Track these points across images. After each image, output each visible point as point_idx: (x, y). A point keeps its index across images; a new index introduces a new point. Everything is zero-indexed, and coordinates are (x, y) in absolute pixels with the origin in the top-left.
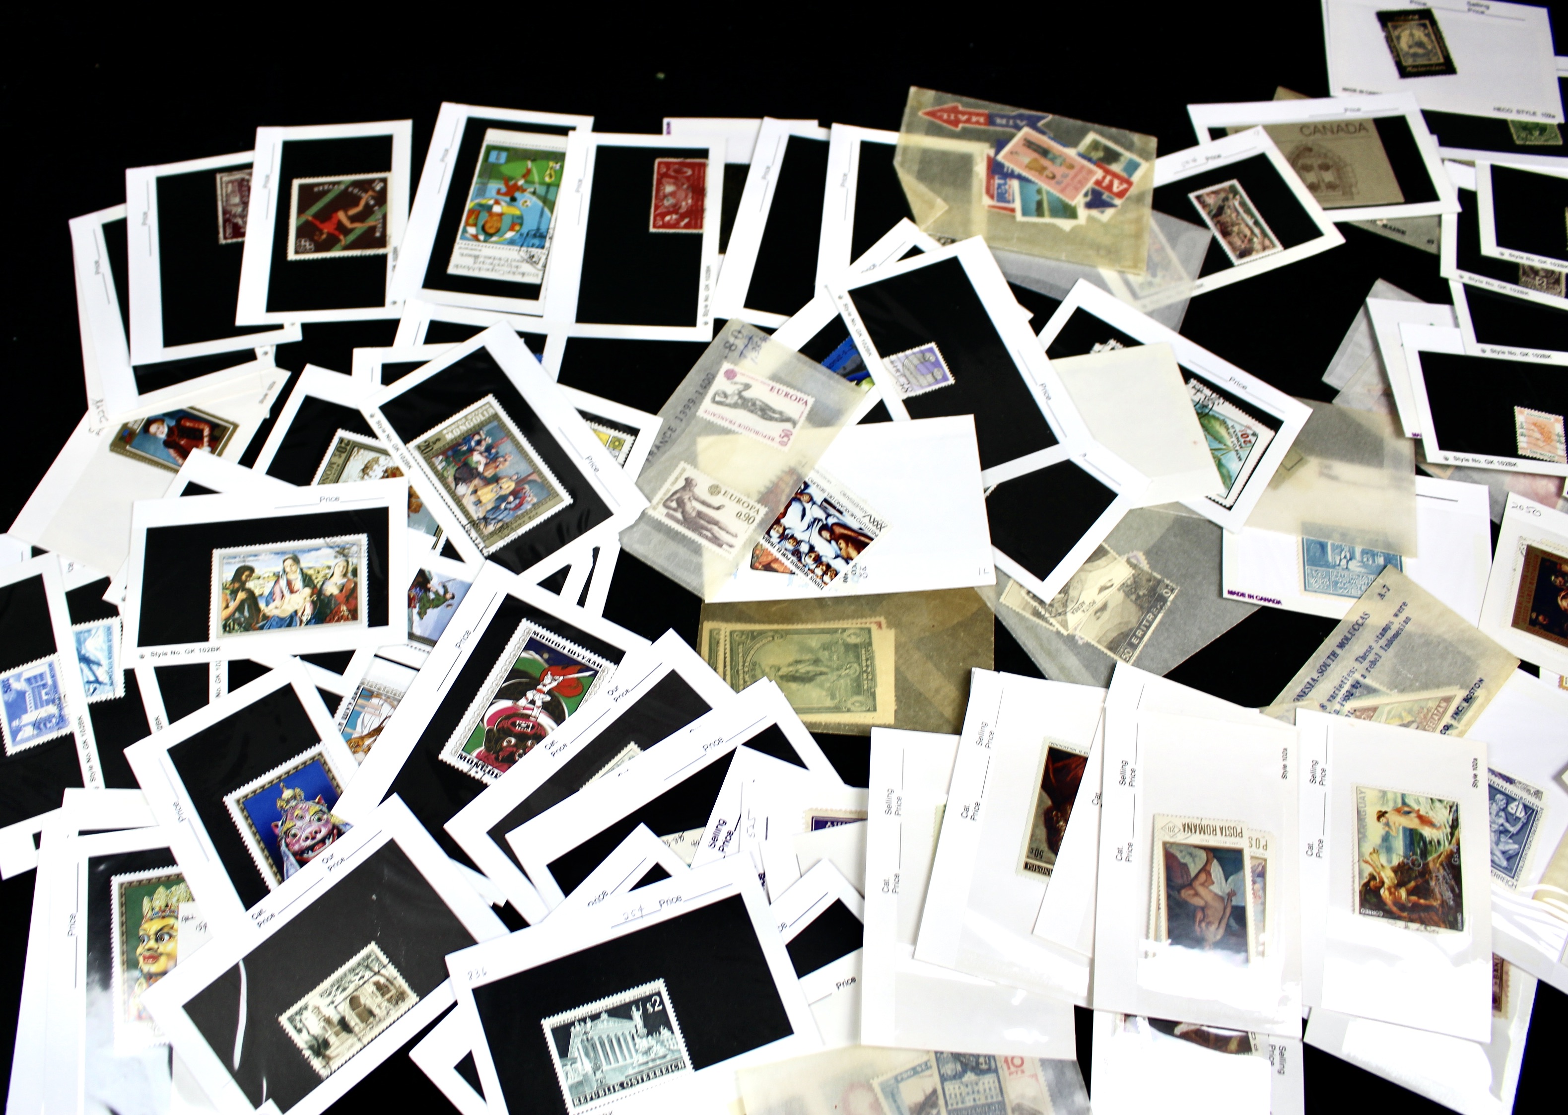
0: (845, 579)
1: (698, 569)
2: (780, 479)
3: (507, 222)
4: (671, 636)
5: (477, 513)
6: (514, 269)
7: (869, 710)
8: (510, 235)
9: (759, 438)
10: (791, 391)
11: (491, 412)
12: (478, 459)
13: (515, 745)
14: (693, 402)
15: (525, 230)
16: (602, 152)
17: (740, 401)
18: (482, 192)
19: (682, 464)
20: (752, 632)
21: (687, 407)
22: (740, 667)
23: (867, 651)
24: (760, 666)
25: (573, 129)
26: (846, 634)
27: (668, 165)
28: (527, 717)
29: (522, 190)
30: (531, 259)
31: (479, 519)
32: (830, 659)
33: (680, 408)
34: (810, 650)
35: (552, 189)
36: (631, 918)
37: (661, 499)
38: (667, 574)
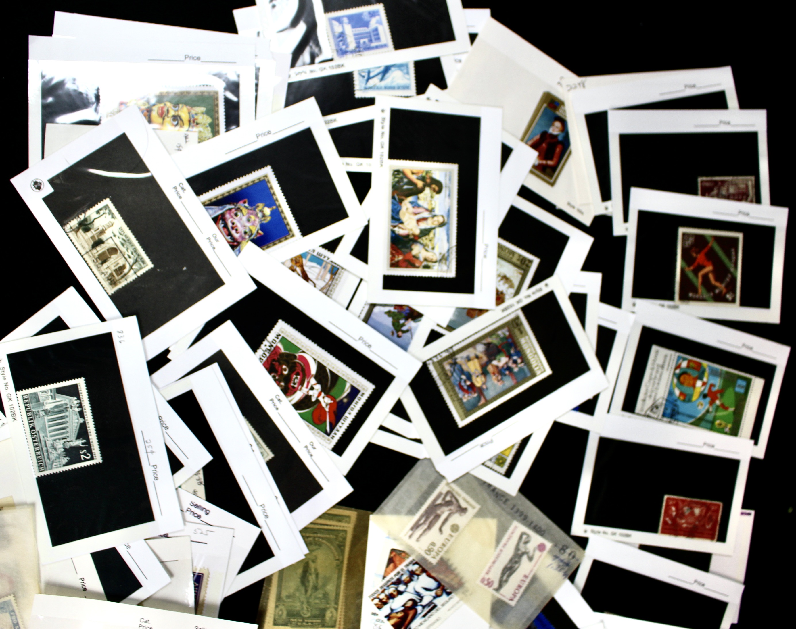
0: (374, 614)
1: (396, 512)
2: (456, 576)
3: (687, 390)
4: (347, 489)
5: (460, 358)
6: (649, 394)
7: (275, 620)
8: (677, 392)
9: (489, 564)
10: (522, 590)
11: (538, 372)
12: (502, 361)
13: (282, 374)
14: (524, 519)
15: (679, 403)
16: (735, 464)
17: (520, 552)
18: (714, 373)
19: (478, 507)
20: (344, 545)
21: (522, 514)
22: (319, 535)
23: (319, 624)
24: (317, 549)
25: (756, 443)
26: (333, 610)
27: (717, 511)
28: (302, 383)
29: (712, 403)
30: (654, 407)
31: (456, 359)
32: (317, 598)
33: (521, 509)
34: (324, 585)
35: (709, 425)
36: (147, 445)
37: (453, 490)
38: (396, 490)
